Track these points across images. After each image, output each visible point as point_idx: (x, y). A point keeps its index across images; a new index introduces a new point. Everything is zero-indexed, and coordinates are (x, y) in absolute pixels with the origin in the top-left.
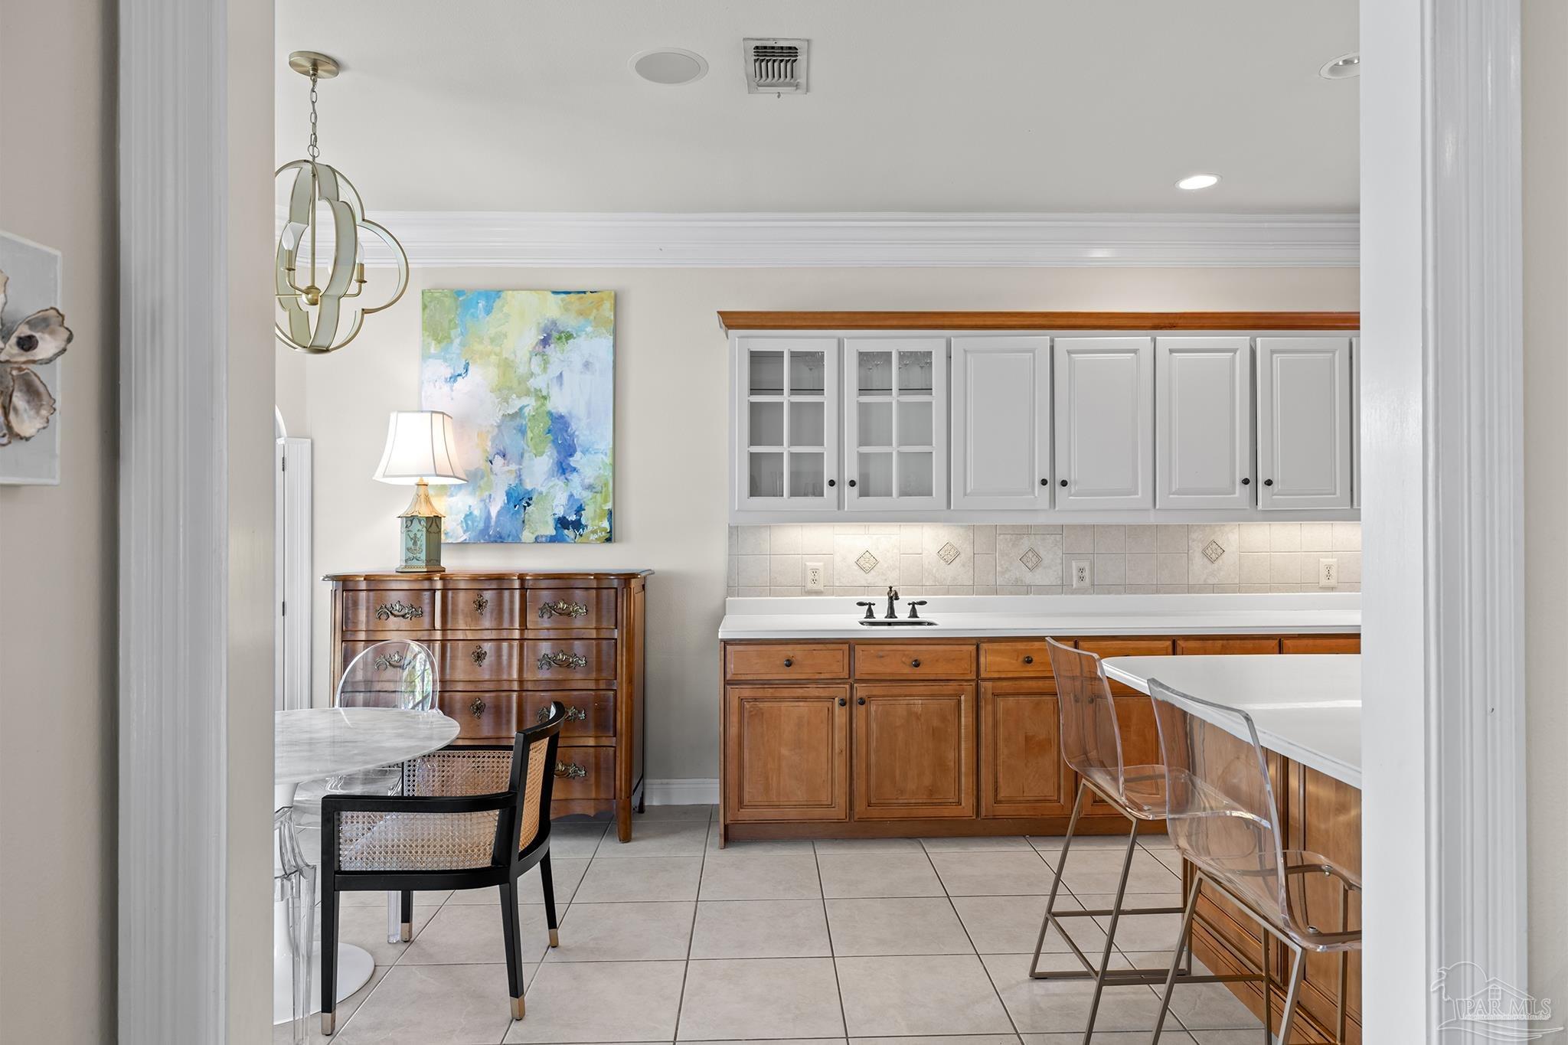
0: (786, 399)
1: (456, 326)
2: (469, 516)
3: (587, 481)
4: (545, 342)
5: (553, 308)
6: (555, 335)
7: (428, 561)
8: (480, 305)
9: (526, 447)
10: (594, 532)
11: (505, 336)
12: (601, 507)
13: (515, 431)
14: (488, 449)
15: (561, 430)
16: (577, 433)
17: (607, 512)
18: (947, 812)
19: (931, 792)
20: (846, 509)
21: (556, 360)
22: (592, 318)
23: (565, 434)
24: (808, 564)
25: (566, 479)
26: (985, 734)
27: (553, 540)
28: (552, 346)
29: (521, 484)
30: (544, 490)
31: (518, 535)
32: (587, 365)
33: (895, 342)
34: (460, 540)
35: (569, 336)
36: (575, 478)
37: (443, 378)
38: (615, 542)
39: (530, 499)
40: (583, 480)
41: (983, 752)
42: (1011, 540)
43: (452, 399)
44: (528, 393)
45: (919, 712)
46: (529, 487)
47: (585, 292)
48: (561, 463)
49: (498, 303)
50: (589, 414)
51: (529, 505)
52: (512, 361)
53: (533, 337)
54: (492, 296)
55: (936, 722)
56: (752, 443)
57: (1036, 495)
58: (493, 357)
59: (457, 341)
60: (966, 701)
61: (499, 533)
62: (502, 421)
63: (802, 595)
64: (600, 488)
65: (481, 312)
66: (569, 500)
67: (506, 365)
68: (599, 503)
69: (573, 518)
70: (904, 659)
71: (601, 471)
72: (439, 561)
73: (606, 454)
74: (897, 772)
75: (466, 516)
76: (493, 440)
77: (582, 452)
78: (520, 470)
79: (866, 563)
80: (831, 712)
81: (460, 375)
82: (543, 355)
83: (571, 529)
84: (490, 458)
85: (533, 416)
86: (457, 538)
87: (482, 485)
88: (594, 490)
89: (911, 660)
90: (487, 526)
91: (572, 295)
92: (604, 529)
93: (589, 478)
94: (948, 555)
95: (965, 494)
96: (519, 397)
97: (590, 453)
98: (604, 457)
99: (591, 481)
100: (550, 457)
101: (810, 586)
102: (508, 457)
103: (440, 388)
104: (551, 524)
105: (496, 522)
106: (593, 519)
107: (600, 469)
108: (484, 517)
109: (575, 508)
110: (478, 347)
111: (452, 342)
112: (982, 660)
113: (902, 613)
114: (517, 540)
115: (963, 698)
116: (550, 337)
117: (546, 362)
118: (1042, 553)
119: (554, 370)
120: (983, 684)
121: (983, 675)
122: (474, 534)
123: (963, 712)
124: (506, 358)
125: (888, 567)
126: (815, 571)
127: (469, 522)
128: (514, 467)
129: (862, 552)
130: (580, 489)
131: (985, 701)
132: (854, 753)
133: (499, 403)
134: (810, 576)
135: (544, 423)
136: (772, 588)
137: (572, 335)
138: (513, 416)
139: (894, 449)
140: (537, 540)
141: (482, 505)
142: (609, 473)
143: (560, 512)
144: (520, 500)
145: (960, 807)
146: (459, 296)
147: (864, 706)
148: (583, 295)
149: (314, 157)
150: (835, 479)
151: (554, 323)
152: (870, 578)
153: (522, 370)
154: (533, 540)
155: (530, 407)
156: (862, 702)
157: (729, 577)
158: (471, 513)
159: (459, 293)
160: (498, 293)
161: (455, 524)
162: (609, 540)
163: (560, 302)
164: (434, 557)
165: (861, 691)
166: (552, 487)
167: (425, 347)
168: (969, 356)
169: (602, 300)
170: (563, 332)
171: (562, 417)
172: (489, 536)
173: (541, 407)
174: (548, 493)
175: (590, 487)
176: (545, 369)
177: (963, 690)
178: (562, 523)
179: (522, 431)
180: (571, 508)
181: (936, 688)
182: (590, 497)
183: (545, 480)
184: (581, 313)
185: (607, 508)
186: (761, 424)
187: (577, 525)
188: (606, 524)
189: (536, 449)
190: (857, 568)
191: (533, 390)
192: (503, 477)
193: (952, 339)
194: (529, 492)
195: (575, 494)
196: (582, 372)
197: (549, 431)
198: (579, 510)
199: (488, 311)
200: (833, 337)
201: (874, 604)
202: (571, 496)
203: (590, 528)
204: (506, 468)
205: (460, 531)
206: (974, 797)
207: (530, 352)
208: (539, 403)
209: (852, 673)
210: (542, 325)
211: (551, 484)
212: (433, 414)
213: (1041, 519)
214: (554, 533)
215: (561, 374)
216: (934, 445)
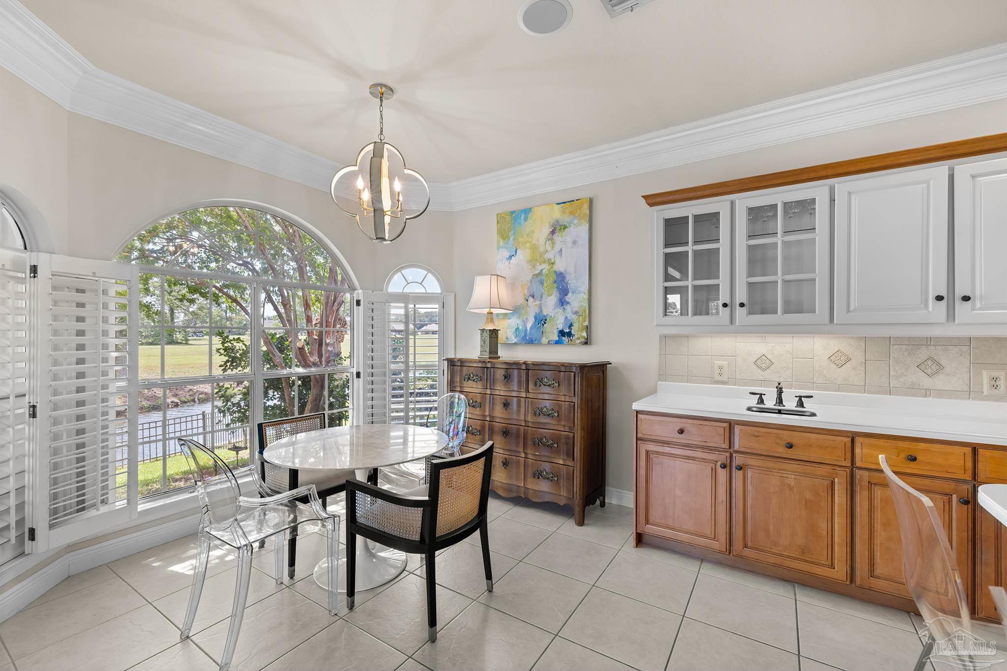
0: (690, 248)
1: (511, 230)
2: (517, 329)
3: (575, 309)
4: (553, 232)
5: (557, 213)
6: (558, 228)
7: (490, 353)
8: (522, 217)
9: (544, 292)
10: (578, 339)
11: (534, 232)
12: (582, 325)
13: (538, 283)
14: (526, 293)
15: (561, 281)
16: (569, 282)
17: (585, 327)
18: (819, 571)
19: (804, 550)
20: (737, 324)
21: (558, 241)
22: (577, 215)
23: (563, 283)
24: (715, 362)
25: (564, 308)
26: (861, 515)
27: (557, 342)
28: (557, 234)
29: (541, 312)
30: (553, 315)
31: (539, 339)
32: (575, 242)
33: (779, 196)
34: (513, 342)
35: (565, 227)
36: (568, 307)
37: (506, 258)
38: (590, 344)
39: (546, 320)
40: (572, 309)
41: (858, 530)
42: (907, 350)
43: (510, 268)
44: (544, 262)
45: (792, 485)
46: (545, 314)
47: (573, 201)
48: (561, 299)
49: (530, 215)
50: (575, 272)
51: (545, 323)
52: (537, 245)
53: (547, 230)
54: (527, 211)
55: (808, 495)
56: (666, 280)
57: (930, 309)
58: (528, 245)
59: (512, 238)
60: (839, 483)
61: (531, 338)
62: (533, 278)
63: (711, 384)
64: (581, 313)
65: (522, 221)
66: (565, 320)
67: (534, 248)
68: (581, 322)
69: (567, 330)
70: (778, 441)
71: (582, 304)
72: (497, 353)
73: (585, 293)
74: (771, 528)
75: (516, 329)
76: (528, 288)
77: (572, 292)
78: (541, 304)
79: (763, 363)
80: (714, 471)
81: (513, 255)
82: (552, 240)
83: (566, 337)
84: (527, 298)
85: (547, 274)
86: (512, 342)
87: (523, 313)
88: (578, 314)
89: (786, 442)
90: (526, 335)
91: (566, 203)
92: (584, 337)
93: (576, 307)
94: (840, 360)
95: (848, 311)
96: (540, 264)
97: (576, 293)
98: (584, 295)
99: (577, 309)
100: (556, 296)
101: (717, 378)
102: (535, 297)
103: (505, 263)
104: (556, 333)
105: (529, 333)
106: (578, 331)
107: (581, 302)
108: (524, 329)
109: (569, 325)
110: (521, 240)
111: (509, 239)
112: (858, 451)
113: (790, 403)
114: (539, 343)
115: (836, 480)
116: (557, 228)
117: (553, 243)
118: (943, 362)
119: (558, 247)
120: (858, 473)
121: (858, 463)
122: (520, 339)
123: (836, 492)
124: (534, 244)
125: (781, 367)
126: (721, 368)
127: (517, 333)
128: (538, 303)
129: (759, 356)
130: (571, 314)
131: (860, 487)
132: (733, 505)
133: (531, 269)
134: (717, 371)
135: (553, 277)
136: (689, 377)
137: (567, 226)
138: (538, 275)
139: (779, 278)
140: (549, 343)
141: (523, 323)
142: (586, 304)
143: (560, 327)
144: (541, 320)
145: (833, 570)
146: (513, 214)
147: (742, 471)
148: (572, 202)
149: (381, 140)
150: (728, 302)
151: (557, 221)
152: (767, 374)
153: (542, 249)
154: (547, 342)
155: (545, 270)
156: (740, 468)
157: (660, 369)
158: (518, 328)
159: (512, 212)
160: (530, 210)
161: (511, 333)
162: (586, 343)
163: (560, 209)
164: (493, 351)
165: (738, 460)
166: (557, 313)
167: (498, 242)
168: (853, 197)
169: (583, 203)
170: (562, 225)
171: (561, 273)
172: (527, 340)
173: (551, 269)
174: (554, 316)
175: (576, 313)
176: (553, 247)
177: (837, 474)
178: (562, 333)
179: (542, 283)
180: (566, 325)
181: (809, 468)
182: (576, 318)
183: (553, 309)
184: (571, 213)
185: (585, 325)
187: (569, 334)
188: (584, 334)
189: (548, 292)
190: (754, 366)
191: (547, 260)
192: (533, 308)
193: (836, 185)
194: (545, 316)
195: (568, 317)
196: (572, 247)
197: (555, 282)
198: (571, 326)
199: (526, 220)
200: (728, 200)
201: (765, 395)
202: (566, 318)
203: (576, 336)
204: (534, 304)
205: (513, 337)
206: (848, 566)
207: (546, 239)
208: (550, 267)
209: (732, 445)
210: (551, 223)
211: (556, 311)
212: (492, 276)
213: (936, 332)
214: (557, 339)
215: (561, 249)
216: (817, 272)
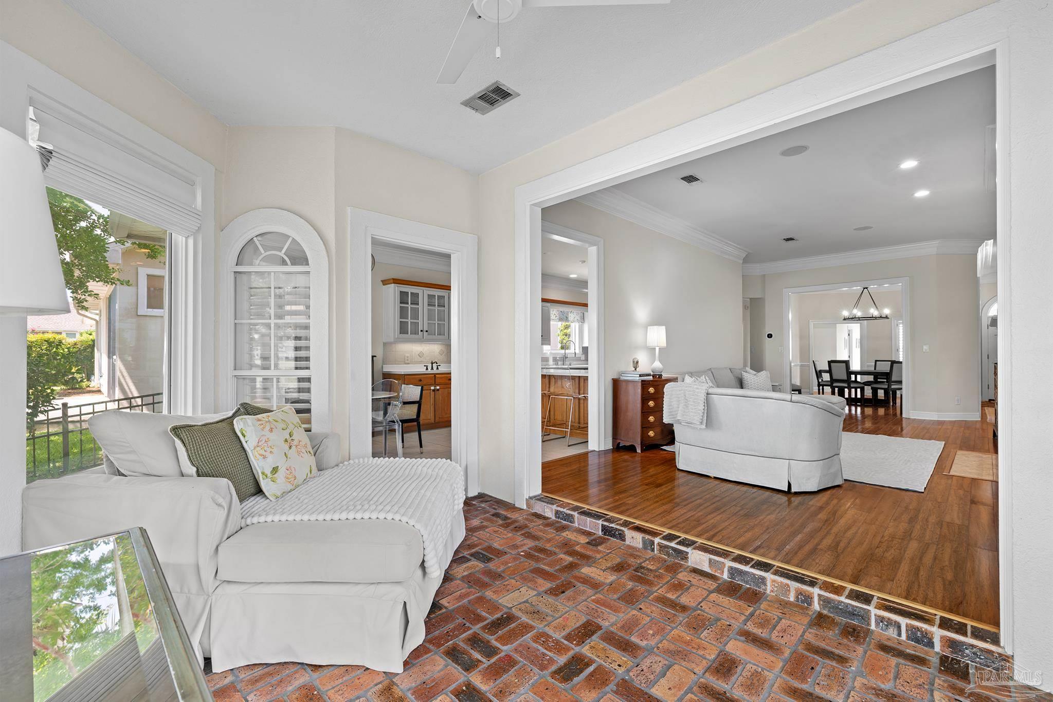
0: (409, 306)
20: (425, 338)
24: (406, 355)
56: (400, 318)
79: (421, 354)
80: (430, 393)
101: (406, 362)
126: (408, 357)
129: (420, 352)
134: (406, 359)
136: (396, 362)
139: (436, 322)
150: (422, 330)
152: (422, 359)
157: (383, 359)
186: (403, 313)
190: (418, 356)
200: (421, 289)
201: (428, 366)
216: (445, 322)
